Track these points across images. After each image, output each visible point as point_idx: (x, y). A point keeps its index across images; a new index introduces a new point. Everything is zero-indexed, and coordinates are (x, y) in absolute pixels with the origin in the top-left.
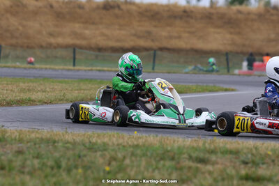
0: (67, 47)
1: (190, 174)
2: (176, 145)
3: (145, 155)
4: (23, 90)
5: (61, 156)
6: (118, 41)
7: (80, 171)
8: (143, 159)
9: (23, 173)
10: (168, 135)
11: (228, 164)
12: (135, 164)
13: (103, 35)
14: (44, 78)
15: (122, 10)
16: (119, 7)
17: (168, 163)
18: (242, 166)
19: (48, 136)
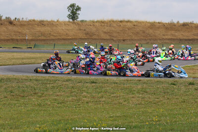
6: (187, 37)
16: (188, 25)
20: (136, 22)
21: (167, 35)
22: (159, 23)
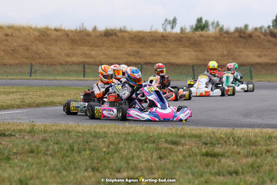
0: (79, 64)
1: (166, 153)
2: (156, 133)
3: (134, 140)
4: (47, 96)
5: (74, 142)
6: (115, 58)
7: (88, 152)
8: (133, 143)
9: (47, 154)
10: (150, 125)
11: (193, 145)
12: (127, 146)
13: (105, 54)
14: (63, 86)
15: (118, 36)
16: (116, 34)
17: (151, 146)
18: (203, 146)
19: (65, 128)
20: (10, 27)
21: (74, 55)
22: (56, 30)
